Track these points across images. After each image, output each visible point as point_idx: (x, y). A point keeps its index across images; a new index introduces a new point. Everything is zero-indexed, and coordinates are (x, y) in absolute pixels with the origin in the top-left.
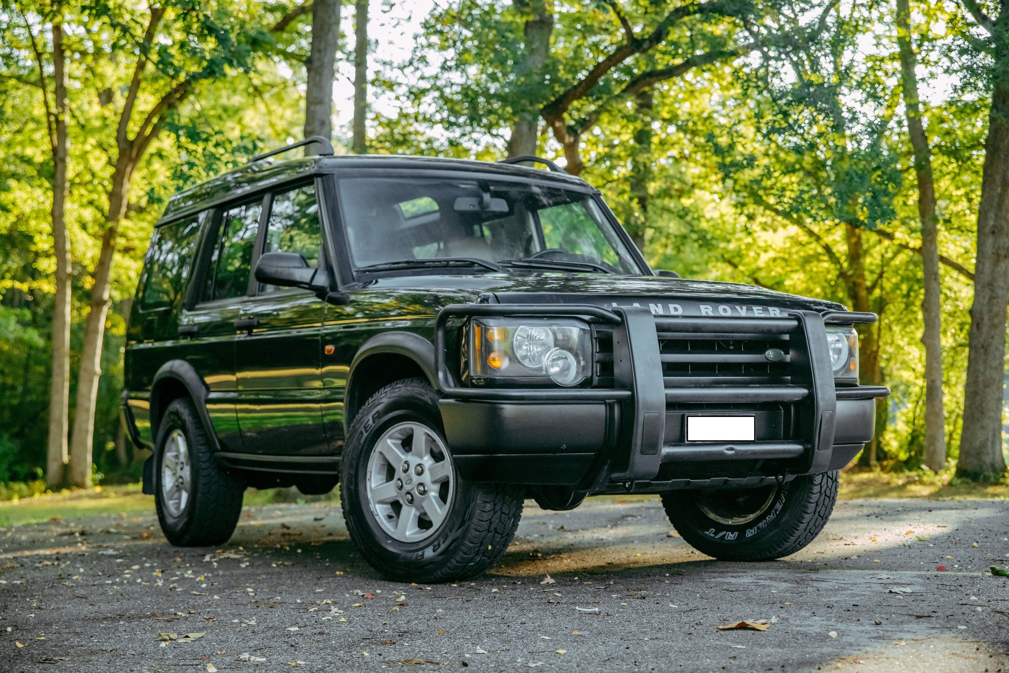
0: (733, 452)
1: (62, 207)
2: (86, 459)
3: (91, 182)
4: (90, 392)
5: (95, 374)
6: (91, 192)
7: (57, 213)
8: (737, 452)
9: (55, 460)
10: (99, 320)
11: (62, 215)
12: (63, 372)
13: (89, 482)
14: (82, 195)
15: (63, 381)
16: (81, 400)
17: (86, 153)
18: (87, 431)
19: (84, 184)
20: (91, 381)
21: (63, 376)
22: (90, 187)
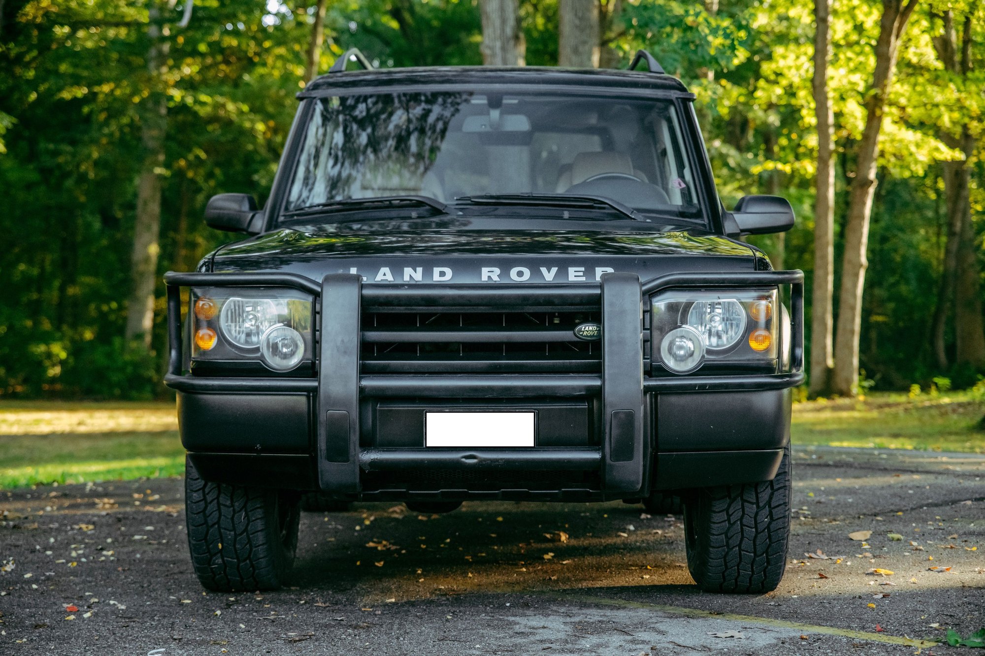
0: (474, 461)
1: (824, 74)
2: (851, 363)
3: (857, 43)
4: (855, 285)
5: (861, 266)
6: (858, 54)
7: (817, 83)
8: (482, 461)
9: (818, 363)
10: (864, 204)
11: (824, 84)
12: (827, 264)
13: (855, 389)
14: (850, 59)
15: (827, 274)
16: (845, 296)
17: (854, 8)
18: (852, 332)
19: (850, 45)
20: (857, 275)
21: (827, 269)
22: (857, 49)
